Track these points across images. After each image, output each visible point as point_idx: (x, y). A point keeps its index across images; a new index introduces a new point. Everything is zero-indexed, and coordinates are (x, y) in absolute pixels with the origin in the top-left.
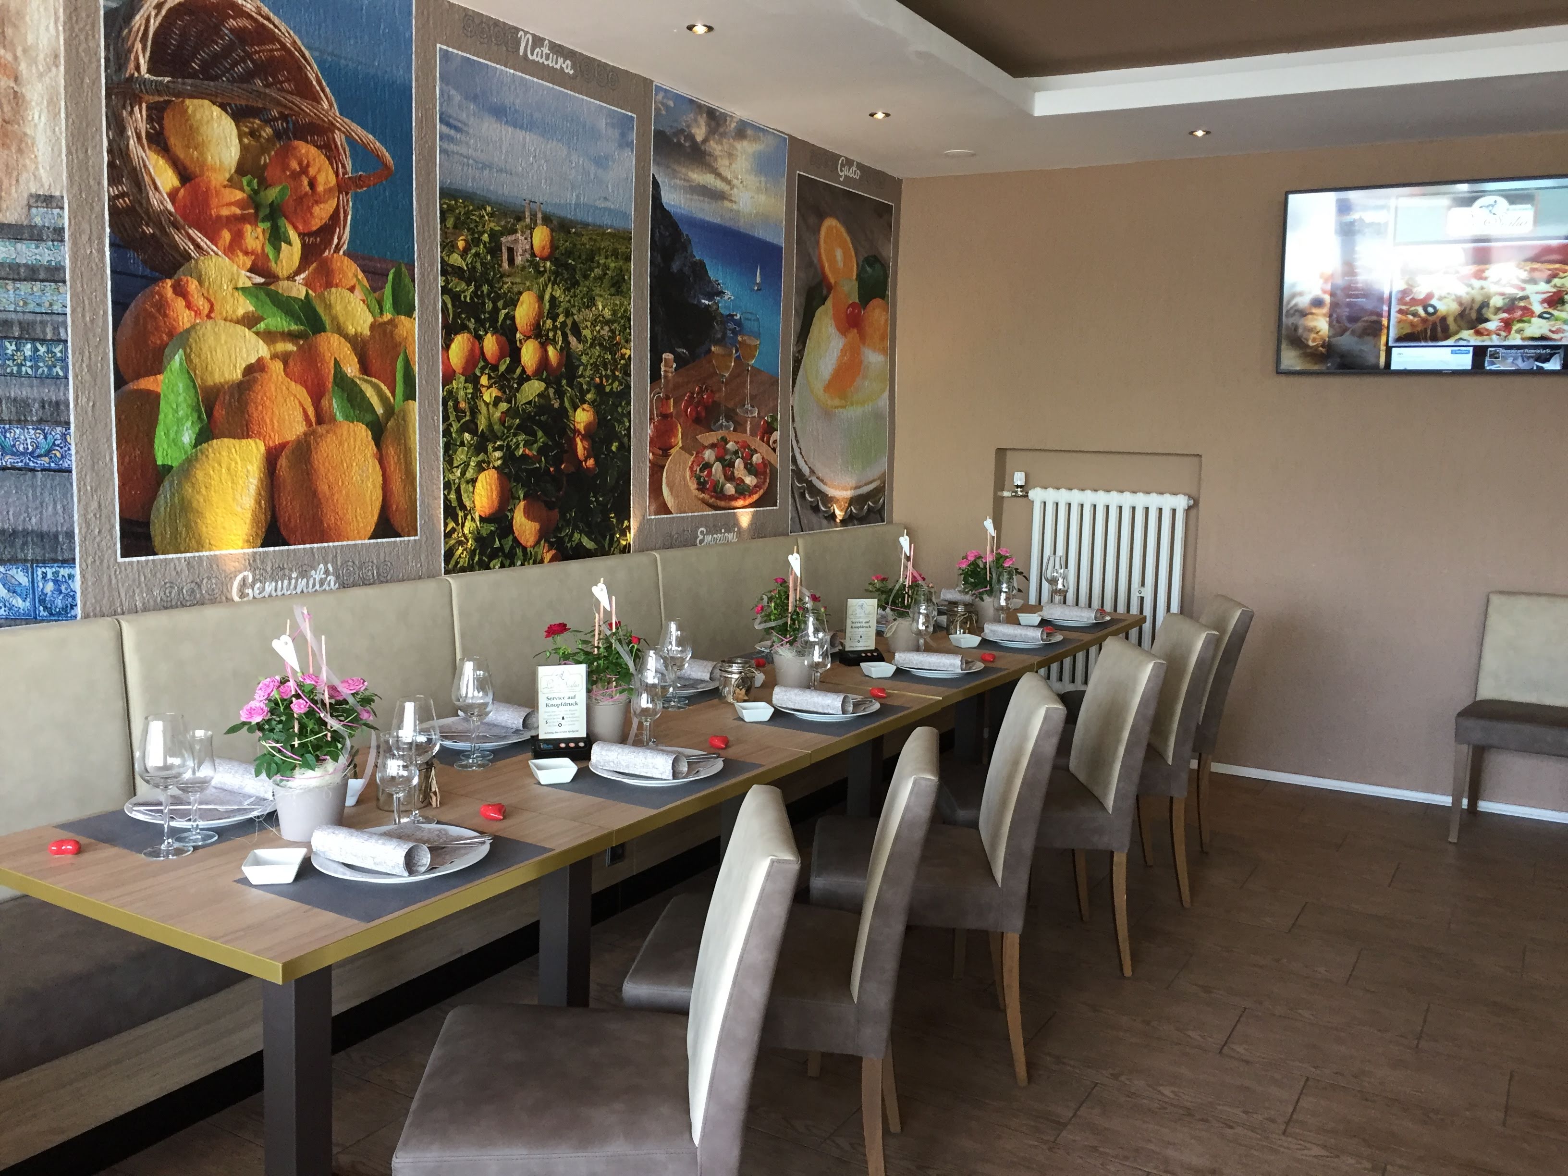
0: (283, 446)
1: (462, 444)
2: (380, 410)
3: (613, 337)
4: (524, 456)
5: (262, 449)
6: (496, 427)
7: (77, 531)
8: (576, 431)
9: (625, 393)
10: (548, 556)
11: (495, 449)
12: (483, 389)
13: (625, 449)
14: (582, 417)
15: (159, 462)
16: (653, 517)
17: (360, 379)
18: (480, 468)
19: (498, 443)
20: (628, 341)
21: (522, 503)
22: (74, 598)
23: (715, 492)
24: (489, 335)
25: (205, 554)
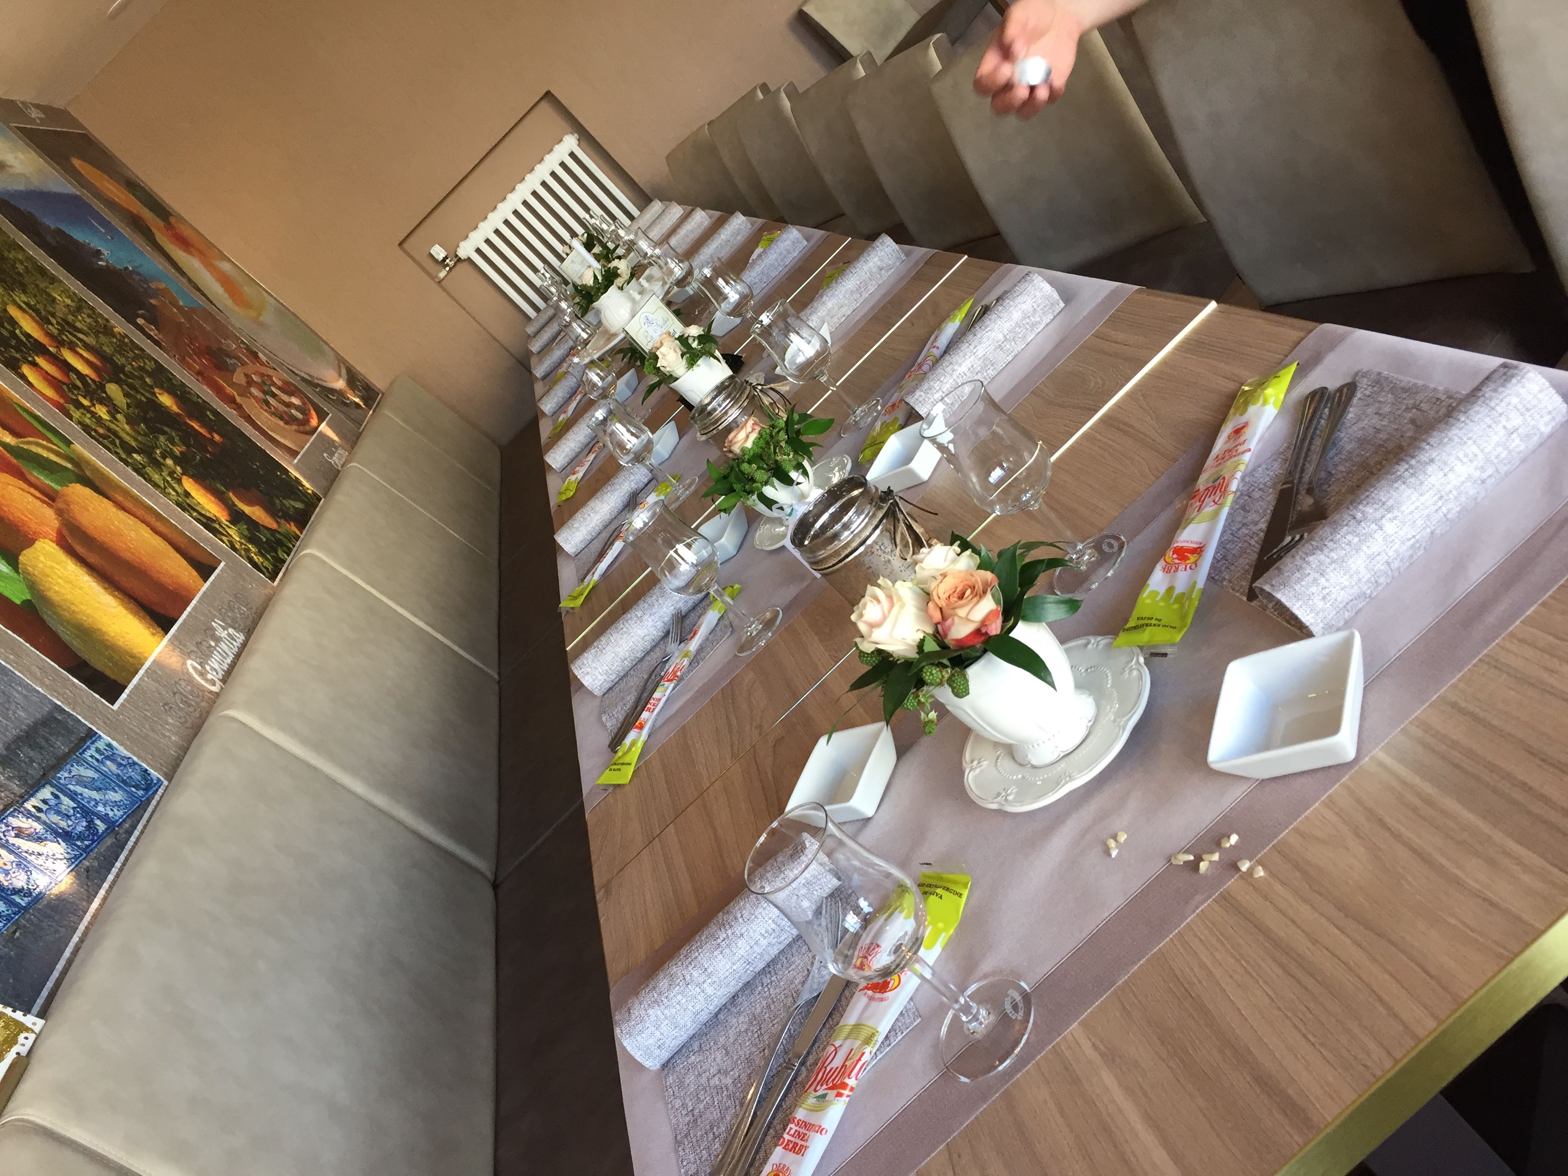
0: (59, 533)
1: (144, 467)
2: (69, 466)
3: (97, 322)
4: (181, 453)
5: (54, 545)
6: (140, 438)
7: (59, 703)
8: (177, 414)
9: (159, 368)
10: (294, 529)
11: (164, 458)
12: (92, 409)
13: (216, 413)
14: (166, 400)
15: (18, 602)
16: (296, 461)
17: (23, 443)
18: (179, 481)
19: (158, 452)
20: (107, 321)
21: (231, 494)
22: (135, 763)
23: (294, 421)
24: (36, 358)
25: (147, 664)
